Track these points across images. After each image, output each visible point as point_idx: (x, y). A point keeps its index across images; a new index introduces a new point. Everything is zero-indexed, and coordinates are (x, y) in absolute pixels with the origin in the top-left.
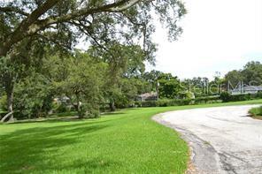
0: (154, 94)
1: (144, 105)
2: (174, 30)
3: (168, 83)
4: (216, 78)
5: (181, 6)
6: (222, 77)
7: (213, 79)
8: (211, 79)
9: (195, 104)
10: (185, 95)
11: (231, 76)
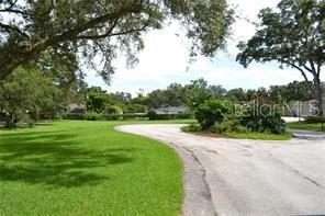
0: (83, 106)
1: (69, 117)
2: (132, 60)
3: (97, 96)
4: (140, 96)
5: (141, 42)
6: (145, 95)
7: (137, 96)
8: (134, 96)
9: (124, 119)
10: (113, 111)
11: (155, 94)
